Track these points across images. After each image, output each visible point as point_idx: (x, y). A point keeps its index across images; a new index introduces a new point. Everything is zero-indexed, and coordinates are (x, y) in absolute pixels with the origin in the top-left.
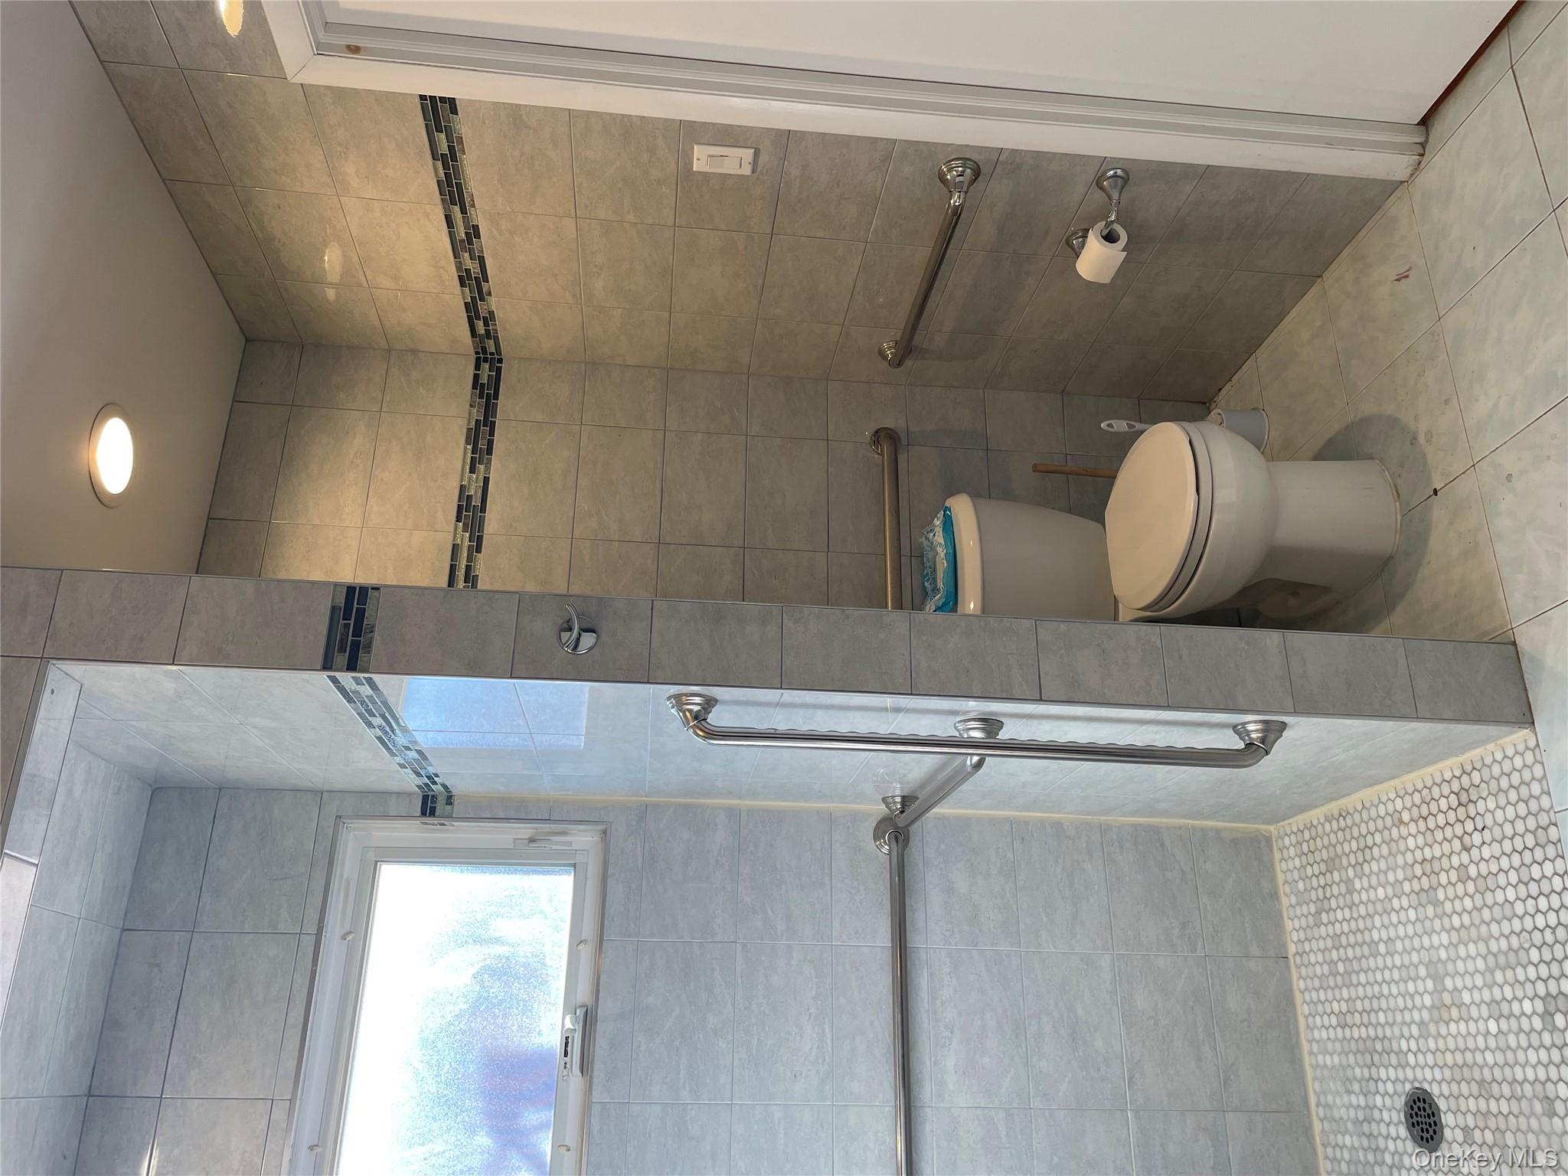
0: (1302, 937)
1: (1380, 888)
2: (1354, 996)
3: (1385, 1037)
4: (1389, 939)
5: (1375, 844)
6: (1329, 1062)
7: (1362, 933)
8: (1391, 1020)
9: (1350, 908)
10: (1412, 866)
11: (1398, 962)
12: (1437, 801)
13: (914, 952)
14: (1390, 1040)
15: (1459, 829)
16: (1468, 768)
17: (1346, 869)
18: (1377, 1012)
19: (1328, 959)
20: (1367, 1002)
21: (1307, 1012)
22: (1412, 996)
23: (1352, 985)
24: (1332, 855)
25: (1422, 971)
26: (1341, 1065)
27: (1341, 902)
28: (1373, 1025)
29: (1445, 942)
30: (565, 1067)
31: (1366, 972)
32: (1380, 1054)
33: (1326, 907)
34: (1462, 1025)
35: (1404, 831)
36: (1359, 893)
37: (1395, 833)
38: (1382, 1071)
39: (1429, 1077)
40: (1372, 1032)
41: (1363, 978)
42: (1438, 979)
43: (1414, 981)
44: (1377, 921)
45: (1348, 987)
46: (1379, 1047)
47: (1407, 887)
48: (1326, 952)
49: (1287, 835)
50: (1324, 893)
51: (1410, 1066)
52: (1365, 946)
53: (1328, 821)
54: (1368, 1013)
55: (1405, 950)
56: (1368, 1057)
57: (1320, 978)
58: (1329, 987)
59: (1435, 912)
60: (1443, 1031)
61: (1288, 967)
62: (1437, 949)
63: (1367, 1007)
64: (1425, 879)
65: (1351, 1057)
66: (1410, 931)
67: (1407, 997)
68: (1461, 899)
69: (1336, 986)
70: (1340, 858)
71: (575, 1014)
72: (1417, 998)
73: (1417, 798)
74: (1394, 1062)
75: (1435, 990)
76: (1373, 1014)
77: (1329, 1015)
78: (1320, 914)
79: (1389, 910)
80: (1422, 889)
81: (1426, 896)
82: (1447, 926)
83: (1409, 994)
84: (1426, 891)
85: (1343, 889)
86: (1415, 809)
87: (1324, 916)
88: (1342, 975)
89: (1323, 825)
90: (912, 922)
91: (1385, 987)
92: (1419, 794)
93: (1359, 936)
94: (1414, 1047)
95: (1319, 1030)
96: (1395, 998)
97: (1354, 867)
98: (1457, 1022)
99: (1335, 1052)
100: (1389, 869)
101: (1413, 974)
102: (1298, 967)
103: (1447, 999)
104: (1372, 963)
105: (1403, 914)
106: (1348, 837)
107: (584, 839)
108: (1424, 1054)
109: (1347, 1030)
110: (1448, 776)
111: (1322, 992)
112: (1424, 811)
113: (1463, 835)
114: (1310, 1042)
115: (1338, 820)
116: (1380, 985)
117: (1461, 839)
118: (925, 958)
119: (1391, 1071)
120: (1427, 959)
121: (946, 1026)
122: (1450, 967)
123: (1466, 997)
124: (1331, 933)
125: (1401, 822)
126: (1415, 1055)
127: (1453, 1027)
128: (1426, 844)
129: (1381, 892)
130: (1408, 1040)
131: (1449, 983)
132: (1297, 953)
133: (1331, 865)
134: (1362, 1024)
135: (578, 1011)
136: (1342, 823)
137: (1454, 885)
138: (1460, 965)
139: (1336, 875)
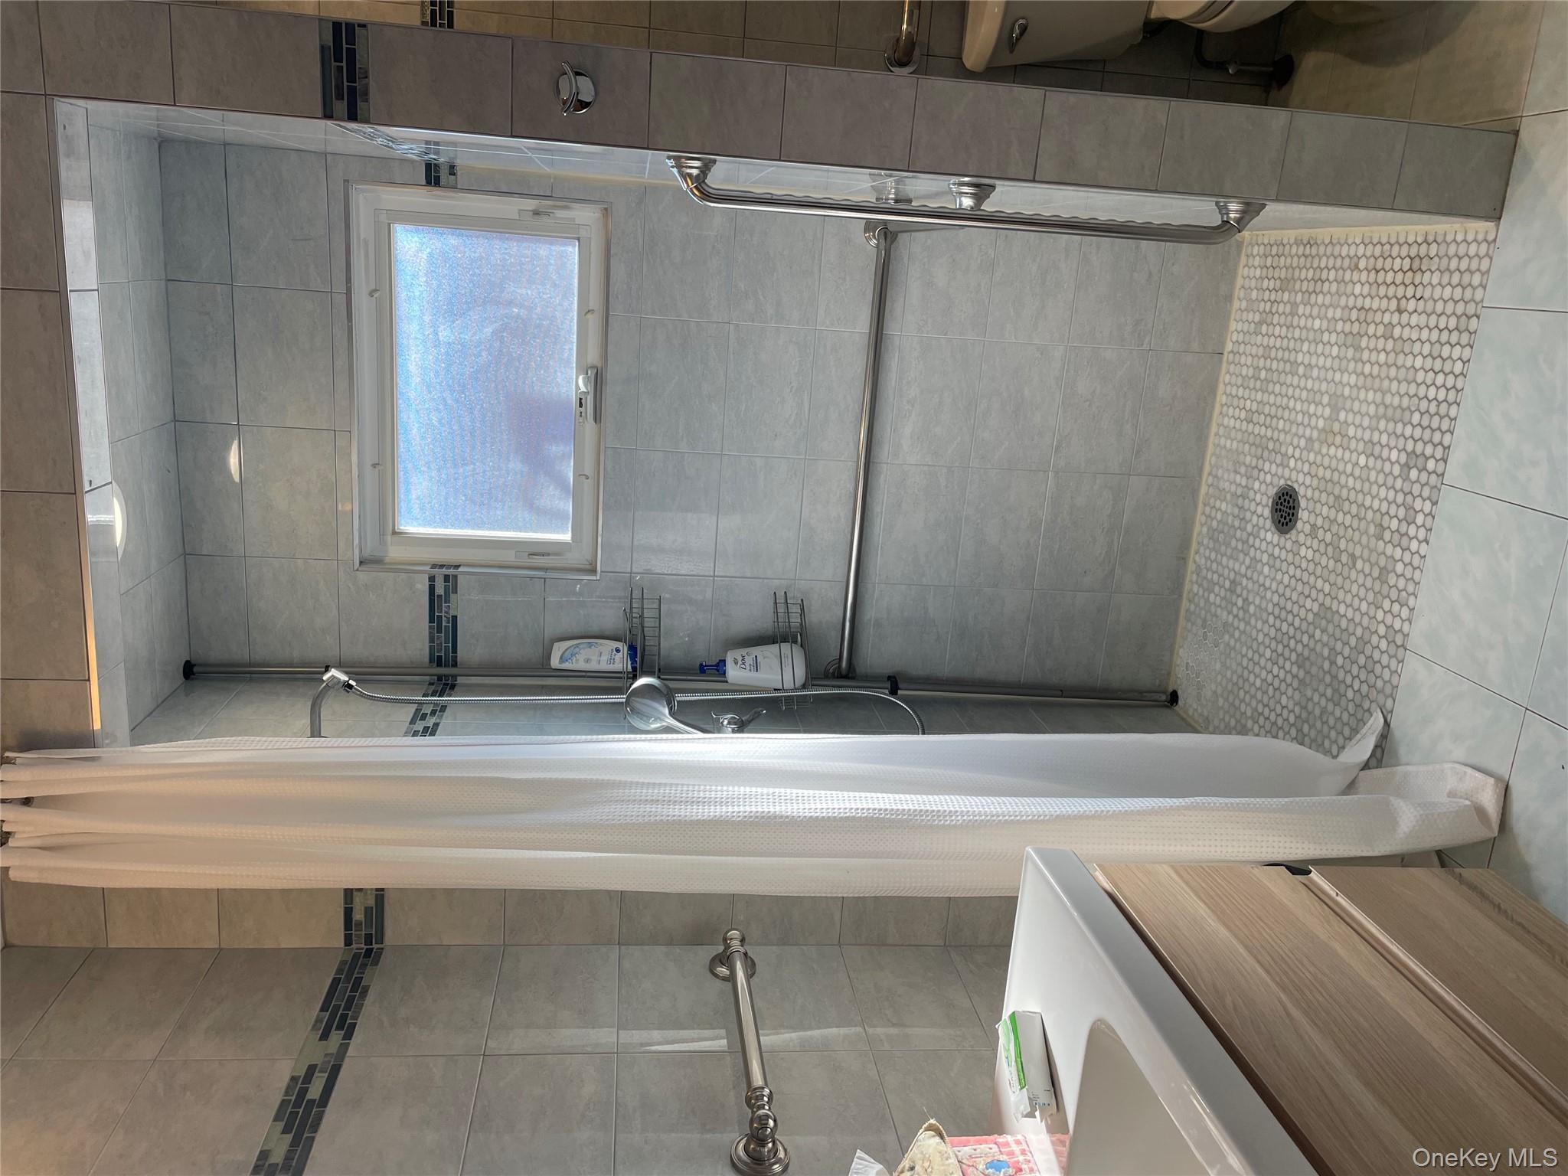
0: (1241, 339)
1: (1318, 319)
2: (1265, 400)
3: (1278, 440)
4: (1309, 364)
5: (1328, 279)
6: (1228, 445)
7: (1290, 352)
8: (1287, 429)
9: (1288, 328)
10: (1351, 309)
11: (1309, 386)
12: (1394, 259)
13: (889, 339)
14: (1281, 443)
15: (1400, 292)
16: (1431, 238)
17: (1296, 293)
18: (1279, 419)
19: (1255, 364)
20: (1273, 409)
21: (1224, 402)
22: (1310, 416)
23: (1267, 391)
24: (1289, 276)
25: (1326, 399)
26: (1237, 450)
27: (1282, 321)
28: (1272, 428)
29: (1352, 383)
30: (581, 416)
31: (1281, 385)
32: (1270, 452)
33: (1269, 321)
34: (1340, 451)
35: (1355, 277)
36: (1299, 317)
37: (1348, 274)
38: (1267, 465)
39: (1301, 480)
40: (1269, 433)
41: (1277, 388)
42: (1335, 409)
43: (1317, 405)
44: (1305, 347)
45: (1263, 392)
46: (1271, 446)
47: (1339, 326)
48: (1256, 358)
49: (1257, 244)
50: (1271, 308)
51: (1289, 468)
52: (1288, 364)
53: (1297, 244)
54: (1272, 418)
55: (1318, 378)
56: (1260, 451)
57: (1243, 378)
58: (1248, 387)
59: (1354, 355)
60: (1324, 451)
61: (1221, 362)
62: (1344, 386)
63: (1273, 413)
64: (1356, 324)
65: (1247, 446)
66: (1328, 364)
67: (1306, 415)
68: (1379, 352)
69: (1254, 388)
70: (1295, 281)
71: (587, 374)
72: (1314, 420)
73: (1378, 250)
74: (1278, 461)
75: (1330, 418)
76: (1275, 420)
77: (1241, 410)
78: (1262, 325)
79: (1318, 340)
80: (1351, 333)
81: (1352, 340)
82: (1359, 370)
83: (1309, 414)
84: (1354, 335)
85: (1288, 310)
86: (1372, 259)
87: (1264, 328)
88: (1262, 381)
89: (1291, 246)
90: (890, 312)
91: (1292, 401)
92: (1381, 247)
93: (1287, 354)
94: (1297, 455)
95: (1229, 418)
96: (1297, 413)
97: (1303, 293)
98: (1337, 447)
99: (1236, 439)
100: (1331, 305)
101: (1317, 400)
102: (1229, 363)
103: (1336, 427)
104: (1289, 380)
105: (1328, 347)
106: (1308, 266)
107: (586, 215)
108: (1303, 463)
109: (1251, 426)
110: (1411, 240)
111: (1241, 389)
112: (1379, 265)
113: (1401, 298)
114: (1219, 425)
115: (1305, 246)
116: (1289, 399)
117: (1399, 300)
118: (898, 343)
119: (1274, 466)
120: (1333, 392)
121: (908, 402)
122: (1348, 403)
123: (1351, 432)
124: (1265, 344)
125: (1357, 267)
126: (1296, 460)
127: (1332, 450)
128: (1369, 295)
129: (1317, 323)
130: (1295, 448)
131: (1342, 416)
132: (1232, 352)
133: (1285, 285)
134: (1264, 424)
135: (589, 372)
136: (1308, 251)
137: (1377, 338)
138: (1356, 404)
139: (1286, 296)
